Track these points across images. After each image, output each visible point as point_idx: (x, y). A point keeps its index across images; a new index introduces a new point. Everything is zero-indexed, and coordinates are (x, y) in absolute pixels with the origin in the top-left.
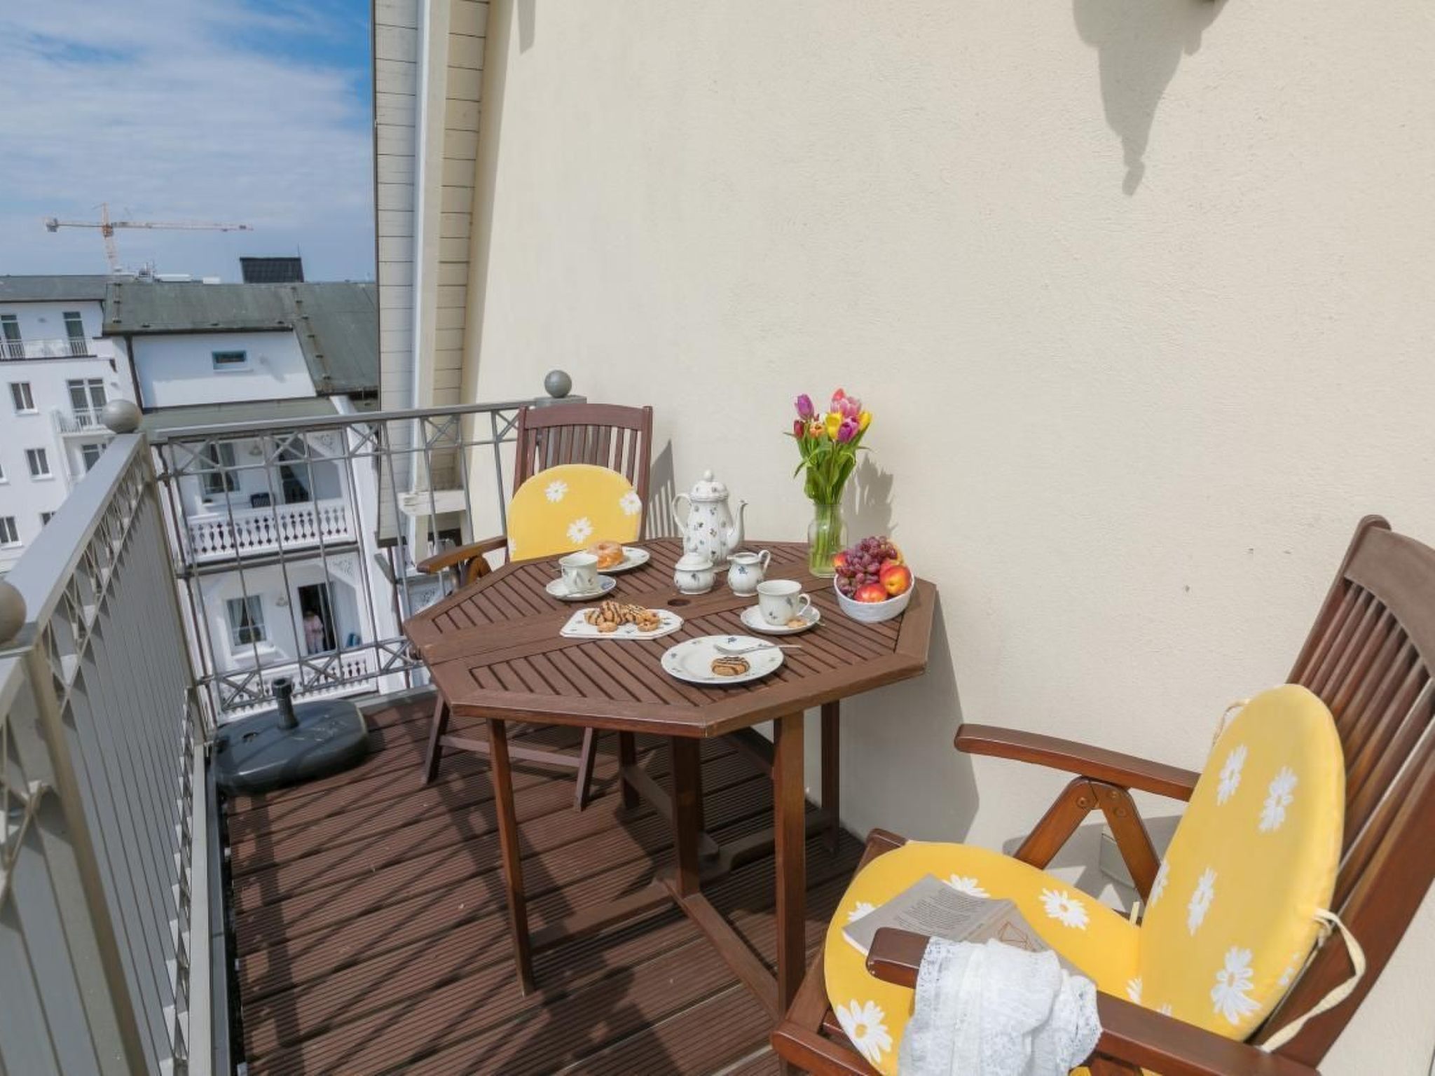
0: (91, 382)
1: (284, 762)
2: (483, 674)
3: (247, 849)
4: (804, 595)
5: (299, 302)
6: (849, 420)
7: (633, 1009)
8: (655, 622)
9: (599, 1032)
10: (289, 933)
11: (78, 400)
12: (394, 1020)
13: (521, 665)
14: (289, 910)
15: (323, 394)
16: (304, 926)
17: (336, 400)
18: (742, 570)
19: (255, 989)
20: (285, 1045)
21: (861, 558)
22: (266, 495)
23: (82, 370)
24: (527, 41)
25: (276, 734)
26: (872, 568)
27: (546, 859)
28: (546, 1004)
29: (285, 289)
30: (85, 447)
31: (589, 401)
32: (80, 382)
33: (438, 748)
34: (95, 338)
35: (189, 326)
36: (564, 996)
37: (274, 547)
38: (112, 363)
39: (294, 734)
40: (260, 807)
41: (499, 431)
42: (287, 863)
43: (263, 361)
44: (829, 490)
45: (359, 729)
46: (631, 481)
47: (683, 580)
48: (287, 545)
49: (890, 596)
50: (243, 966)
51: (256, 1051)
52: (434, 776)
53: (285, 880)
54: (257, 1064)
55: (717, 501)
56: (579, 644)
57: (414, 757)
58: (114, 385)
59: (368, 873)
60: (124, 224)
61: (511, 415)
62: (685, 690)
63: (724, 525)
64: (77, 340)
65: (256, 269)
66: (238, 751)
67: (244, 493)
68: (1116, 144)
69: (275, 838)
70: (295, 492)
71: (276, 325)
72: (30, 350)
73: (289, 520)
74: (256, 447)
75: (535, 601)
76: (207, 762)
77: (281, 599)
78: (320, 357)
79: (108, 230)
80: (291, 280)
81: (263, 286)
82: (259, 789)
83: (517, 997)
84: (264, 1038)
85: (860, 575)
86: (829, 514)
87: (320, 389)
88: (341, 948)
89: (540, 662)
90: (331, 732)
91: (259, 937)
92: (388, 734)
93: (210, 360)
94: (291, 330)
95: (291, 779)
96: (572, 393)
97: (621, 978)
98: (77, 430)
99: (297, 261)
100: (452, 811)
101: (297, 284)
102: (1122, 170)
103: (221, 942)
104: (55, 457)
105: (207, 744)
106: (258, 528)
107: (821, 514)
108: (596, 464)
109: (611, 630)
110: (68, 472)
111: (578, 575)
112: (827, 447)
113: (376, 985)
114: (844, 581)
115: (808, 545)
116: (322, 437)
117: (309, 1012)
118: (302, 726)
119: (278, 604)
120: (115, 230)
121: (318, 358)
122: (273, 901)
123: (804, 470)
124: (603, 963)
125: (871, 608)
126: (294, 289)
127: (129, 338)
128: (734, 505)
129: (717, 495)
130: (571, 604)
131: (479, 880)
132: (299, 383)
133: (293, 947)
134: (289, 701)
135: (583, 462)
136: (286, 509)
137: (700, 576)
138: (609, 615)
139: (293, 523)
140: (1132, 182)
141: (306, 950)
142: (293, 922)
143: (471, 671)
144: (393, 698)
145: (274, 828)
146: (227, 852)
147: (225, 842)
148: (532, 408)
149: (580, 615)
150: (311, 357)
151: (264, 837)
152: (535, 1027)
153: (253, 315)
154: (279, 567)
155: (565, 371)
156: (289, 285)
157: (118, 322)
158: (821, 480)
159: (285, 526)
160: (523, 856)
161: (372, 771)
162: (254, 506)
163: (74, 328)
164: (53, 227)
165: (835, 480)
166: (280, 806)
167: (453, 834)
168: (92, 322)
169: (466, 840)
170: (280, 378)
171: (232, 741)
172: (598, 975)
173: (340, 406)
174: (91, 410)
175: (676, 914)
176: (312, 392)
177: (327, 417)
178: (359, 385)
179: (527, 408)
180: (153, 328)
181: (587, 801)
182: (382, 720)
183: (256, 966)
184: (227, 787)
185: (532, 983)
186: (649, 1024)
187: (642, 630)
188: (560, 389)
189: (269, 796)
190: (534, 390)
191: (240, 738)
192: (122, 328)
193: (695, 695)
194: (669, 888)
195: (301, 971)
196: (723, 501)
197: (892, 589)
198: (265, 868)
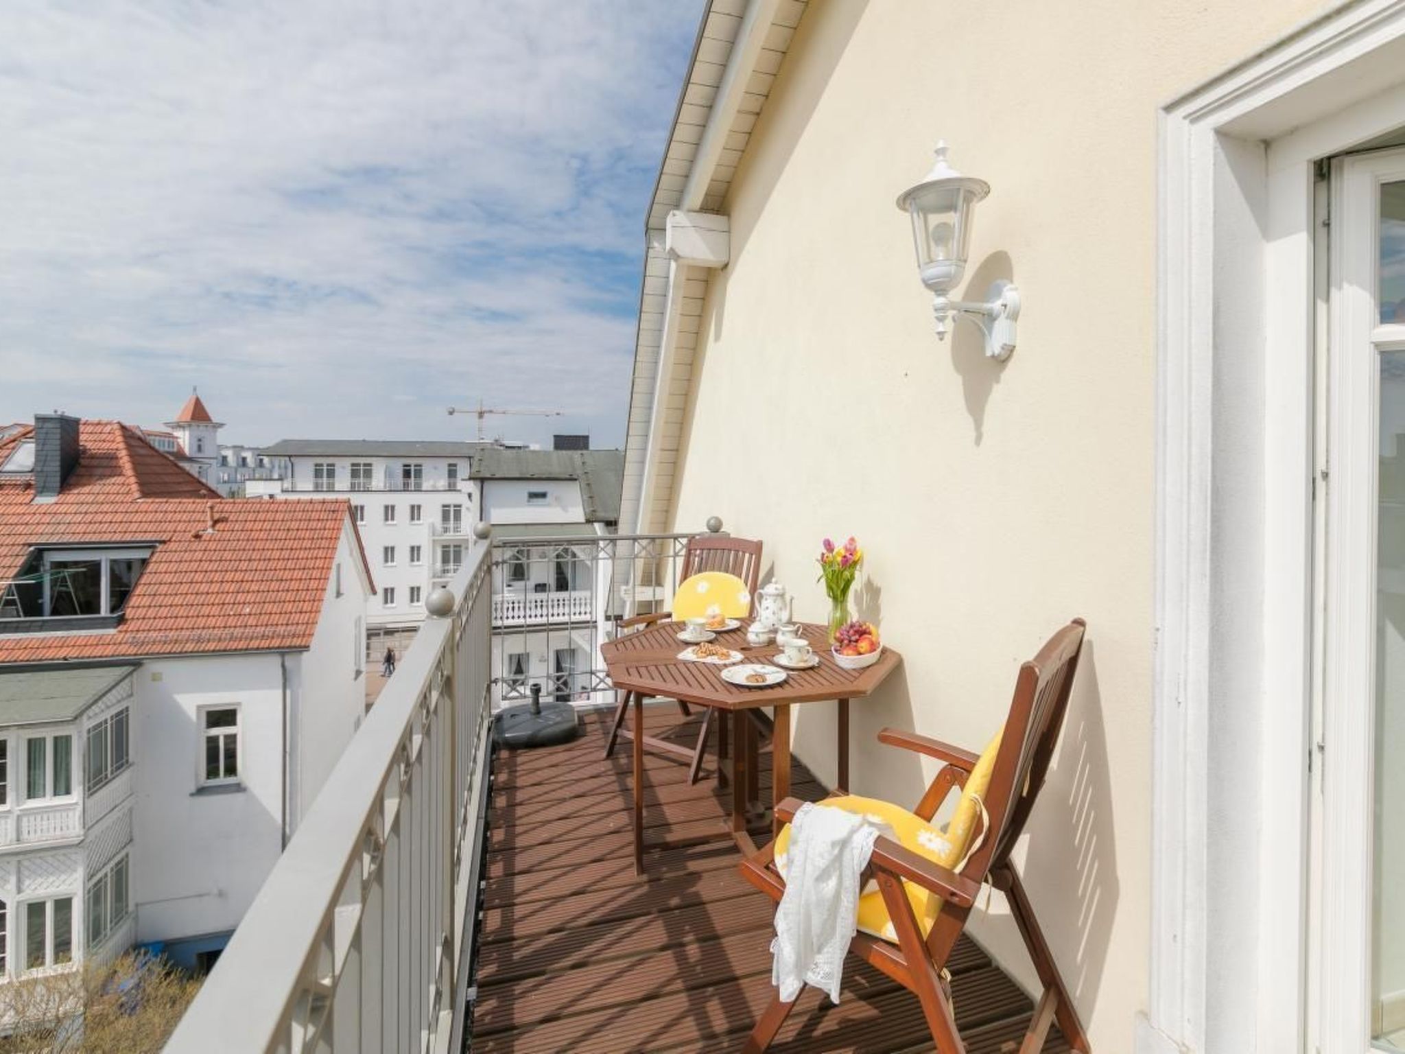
0: (455, 506)
1: (529, 732)
2: (633, 671)
3: (503, 777)
4: (809, 648)
5: (583, 463)
6: (848, 555)
7: (697, 894)
8: (728, 656)
9: (675, 901)
10: (518, 822)
11: (445, 517)
12: (564, 874)
13: (652, 669)
14: (519, 811)
15: (589, 521)
16: (525, 820)
17: (597, 525)
18: (783, 634)
19: (496, 846)
20: (507, 875)
21: (848, 632)
22: (545, 585)
23: (451, 499)
24: (718, 337)
25: (528, 716)
26: (853, 638)
27: (665, 808)
28: (650, 881)
29: (576, 455)
30: (444, 547)
31: (732, 536)
32: (448, 506)
33: (615, 736)
34: (463, 480)
35: (517, 475)
36: (659, 879)
37: (544, 620)
38: (470, 495)
39: (538, 718)
40: (513, 757)
41: (677, 551)
42: (523, 787)
43: (557, 499)
44: (839, 593)
45: (574, 720)
46: (746, 585)
47: (751, 637)
48: (552, 620)
49: (860, 654)
50: (492, 835)
51: (492, 875)
52: (611, 754)
53: (520, 796)
54: (491, 881)
55: (778, 595)
56: (685, 663)
57: (602, 743)
58: (468, 509)
59: (564, 800)
60: (491, 412)
61: (684, 541)
62: (729, 687)
63: (781, 609)
64: (452, 480)
65: (564, 442)
66: (507, 723)
67: (531, 583)
68: (970, 420)
69: (518, 774)
70: (562, 585)
71: (568, 476)
72: (425, 486)
73: (556, 603)
74: (544, 553)
75: (670, 641)
76: (489, 729)
77: (543, 657)
78: (591, 497)
79: (481, 414)
80: (581, 449)
81: (564, 452)
82: (514, 746)
83: (632, 875)
84: (496, 870)
85: (846, 642)
86: (839, 606)
87: (588, 517)
88: (543, 834)
89: (663, 669)
90: (559, 719)
91: (502, 822)
92: (589, 728)
93: (526, 495)
94: (576, 480)
95: (533, 743)
96: (722, 530)
97: (695, 876)
98: (441, 535)
99: (586, 438)
100: (618, 774)
101: (584, 452)
102: (973, 434)
103: (482, 822)
104: (426, 553)
105: (491, 719)
106: (536, 606)
107: (835, 607)
108: (727, 572)
109: (705, 657)
110: (431, 562)
111: (694, 629)
112: (836, 568)
113: (559, 855)
114: (838, 644)
115: (827, 628)
116: (585, 549)
117: (521, 862)
118: (543, 714)
119: (540, 661)
120: (486, 415)
121: (591, 498)
122: (512, 805)
123: (823, 580)
124: (685, 868)
125: (847, 659)
126: (582, 454)
127: (482, 480)
128: (788, 598)
129: (777, 592)
130: (687, 644)
131: (625, 813)
132: (577, 513)
133: (519, 830)
134: (538, 700)
135: (720, 571)
136: (555, 595)
137: (761, 635)
138: (704, 650)
139: (558, 605)
140: (978, 439)
141: (525, 832)
142: (521, 817)
143: (627, 670)
144: (596, 707)
145: (518, 769)
146: (492, 778)
147: (491, 773)
148: (697, 537)
149: (690, 649)
150: (585, 497)
151: (512, 772)
152: (639, 892)
153: (556, 470)
154: (545, 634)
155: (720, 517)
156: (580, 452)
157: (479, 471)
158: (834, 586)
159: (553, 606)
160: (645, 785)
161: (578, 746)
162: (536, 591)
163: (452, 473)
164: (451, 413)
165: (842, 587)
166: (524, 757)
167: (616, 787)
168: (463, 470)
169: (622, 791)
170: (565, 509)
171: (504, 717)
172: (681, 873)
173: (599, 529)
174: (452, 524)
175: (735, 849)
176: (583, 520)
177: (590, 536)
178: (611, 517)
179: (694, 537)
180: (497, 476)
181: (696, 780)
182: (587, 720)
183: (498, 836)
184: (498, 743)
185: (642, 870)
186: (704, 903)
187: (719, 659)
188: (715, 528)
189: (519, 751)
190: (699, 527)
191: (509, 716)
192: (481, 475)
193: (734, 690)
194: (729, 827)
195: (520, 842)
196: (782, 596)
197: (862, 650)
198: (510, 788)
